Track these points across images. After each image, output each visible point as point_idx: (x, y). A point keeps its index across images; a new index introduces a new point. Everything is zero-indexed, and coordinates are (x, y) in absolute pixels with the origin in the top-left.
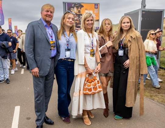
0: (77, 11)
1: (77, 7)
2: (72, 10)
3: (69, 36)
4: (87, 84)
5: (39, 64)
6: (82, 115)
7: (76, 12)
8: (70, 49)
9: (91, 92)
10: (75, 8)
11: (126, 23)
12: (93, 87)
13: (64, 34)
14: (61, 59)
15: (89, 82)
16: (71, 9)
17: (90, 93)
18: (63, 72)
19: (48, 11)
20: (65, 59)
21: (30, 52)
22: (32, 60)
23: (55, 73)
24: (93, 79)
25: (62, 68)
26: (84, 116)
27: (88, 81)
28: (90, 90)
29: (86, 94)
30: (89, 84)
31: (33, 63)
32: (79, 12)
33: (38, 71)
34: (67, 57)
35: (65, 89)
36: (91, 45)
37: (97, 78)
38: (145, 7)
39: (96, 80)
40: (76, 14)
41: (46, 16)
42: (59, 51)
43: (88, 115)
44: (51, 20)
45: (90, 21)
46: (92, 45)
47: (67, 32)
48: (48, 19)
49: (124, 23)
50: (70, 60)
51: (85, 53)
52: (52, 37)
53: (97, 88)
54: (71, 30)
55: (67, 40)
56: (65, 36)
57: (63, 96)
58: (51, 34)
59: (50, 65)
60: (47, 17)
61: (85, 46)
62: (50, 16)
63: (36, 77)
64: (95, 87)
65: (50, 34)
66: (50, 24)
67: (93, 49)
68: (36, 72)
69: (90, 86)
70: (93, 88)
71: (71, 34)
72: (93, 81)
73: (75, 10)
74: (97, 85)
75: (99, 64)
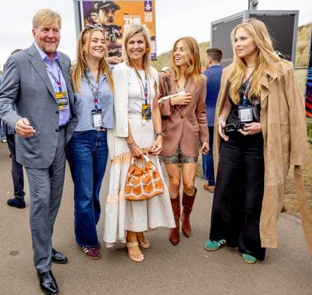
0: (106, 20)
1: (106, 11)
2: (94, 17)
4: (132, 178)
6: (124, 242)
7: (102, 22)
8: (101, 110)
9: (140, 196)
10: (101, 11)
12: (144, 184)
13: (87, 78)
15: (136, 175)
16: (92, 14)
17: (137, 197)
18: (85, 154)
23: (67, 157)
24: (144, 168)
25: (83, 146)
26: (130, 244)
27: (133, 172)
28: (137, 191)
30: (136, 178)
32: (111, 20)
34: (95, 126)
35: (90, 189)
36: (144, 96)
37: (152, 166)
38: (255, 5)
39: (151, 171)
40: (104, 26)
41: (44, 39)
43: (138, 241)
45: (136, 43)
46: (146, 95)
47: (93, 73)
51: (129, 112)
52: (59, 83)
53: (152, 187)
55: (95, 91)
57: (85, 204)
58: (57, 78)
61: (129, 98)
64: (148, 184)
65: (54, 78)
69: (137, 182)
70: (145, 186)
71: (102, 77)
72: (144, 172)
73: (101, 17)
74: (153, 180)
75: (160, 137)
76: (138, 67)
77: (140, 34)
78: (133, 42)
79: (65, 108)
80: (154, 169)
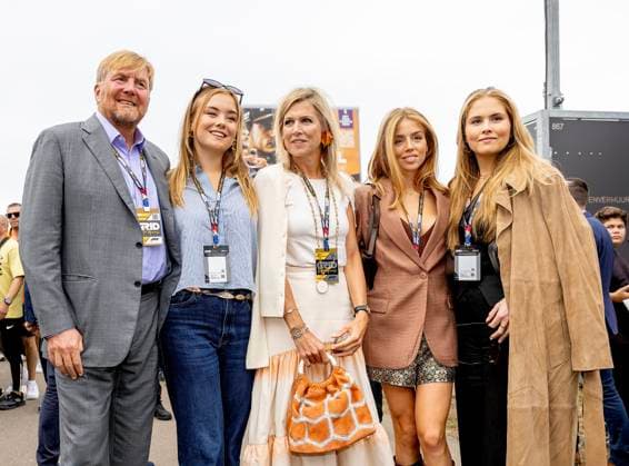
3: (220, 190)
4: (303, 405)
5: (85, 315)
8: (227, 248)
9: (326, 442)
10: (256, 126)
11: (486, 121)
12: (334, 416)
13: (197, 184)
14: (187, 293)
15: (311, 398)
17: (320, 446)
19: (124, 78)
20: (202, 289)
21: (45, 257)
22: (52, 291)
24: (329, 381)
27: (306, 392)
28: (319, 431)
29: (305, 454)
30: (313, 404)
31: (57, 307)
33: (82, 349)
34: (211, 280)
36: (321, 231)
37: (347, 374)
39: (345, 385)
41: (116, 97)
42: (175, 254)
44: (141, 117)
45: (297, 122)
46: (326, 230)
47: (210, 176)
48: (123, 110)
49: (478, 120)
50: (230, 296)
52: (143, 190)
53: (351, 421)
54: (228, 161)
55: (212, 207)
56: (201, 191)
58: (140, 178)
59: (135, 314)
60: (119, 101)
61: (291, 234)
62: (134, 99)
63: (70, 376)
64: (343, 415)
65: (134, 179)
66: (137, 134)
67: (326, 249)
68: (71, 350)
69: (319, 412)
70: (335, 420)
71: (229, 181)
72: (331, 388)
74: (351, 406)
75: (361, 314)
76: (310, 172)
77: (306, 103)
78: (291, 121)
79: (155, 242)
80: (352, 380)
